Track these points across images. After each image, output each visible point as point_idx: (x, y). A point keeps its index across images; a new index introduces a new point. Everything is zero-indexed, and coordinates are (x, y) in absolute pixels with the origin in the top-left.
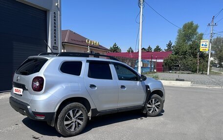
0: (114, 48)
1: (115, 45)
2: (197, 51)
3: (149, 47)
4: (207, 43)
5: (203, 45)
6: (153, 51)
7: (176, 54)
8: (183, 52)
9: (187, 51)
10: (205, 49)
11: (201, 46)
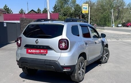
0: (5, 10)
1: (6, 6)
2: (80, 13)
3: (39, 9)
4: (87, 7)
5: (84, 8)
6: (42, 13)
7: (65, 15)
8: (70, 14)
9: (73, 13)
10: (86, 11)
11: (83, 9)
